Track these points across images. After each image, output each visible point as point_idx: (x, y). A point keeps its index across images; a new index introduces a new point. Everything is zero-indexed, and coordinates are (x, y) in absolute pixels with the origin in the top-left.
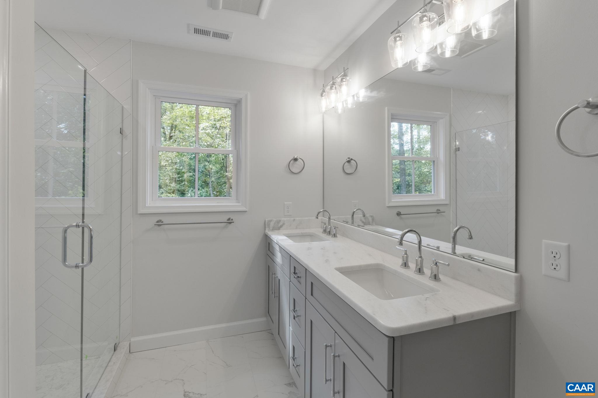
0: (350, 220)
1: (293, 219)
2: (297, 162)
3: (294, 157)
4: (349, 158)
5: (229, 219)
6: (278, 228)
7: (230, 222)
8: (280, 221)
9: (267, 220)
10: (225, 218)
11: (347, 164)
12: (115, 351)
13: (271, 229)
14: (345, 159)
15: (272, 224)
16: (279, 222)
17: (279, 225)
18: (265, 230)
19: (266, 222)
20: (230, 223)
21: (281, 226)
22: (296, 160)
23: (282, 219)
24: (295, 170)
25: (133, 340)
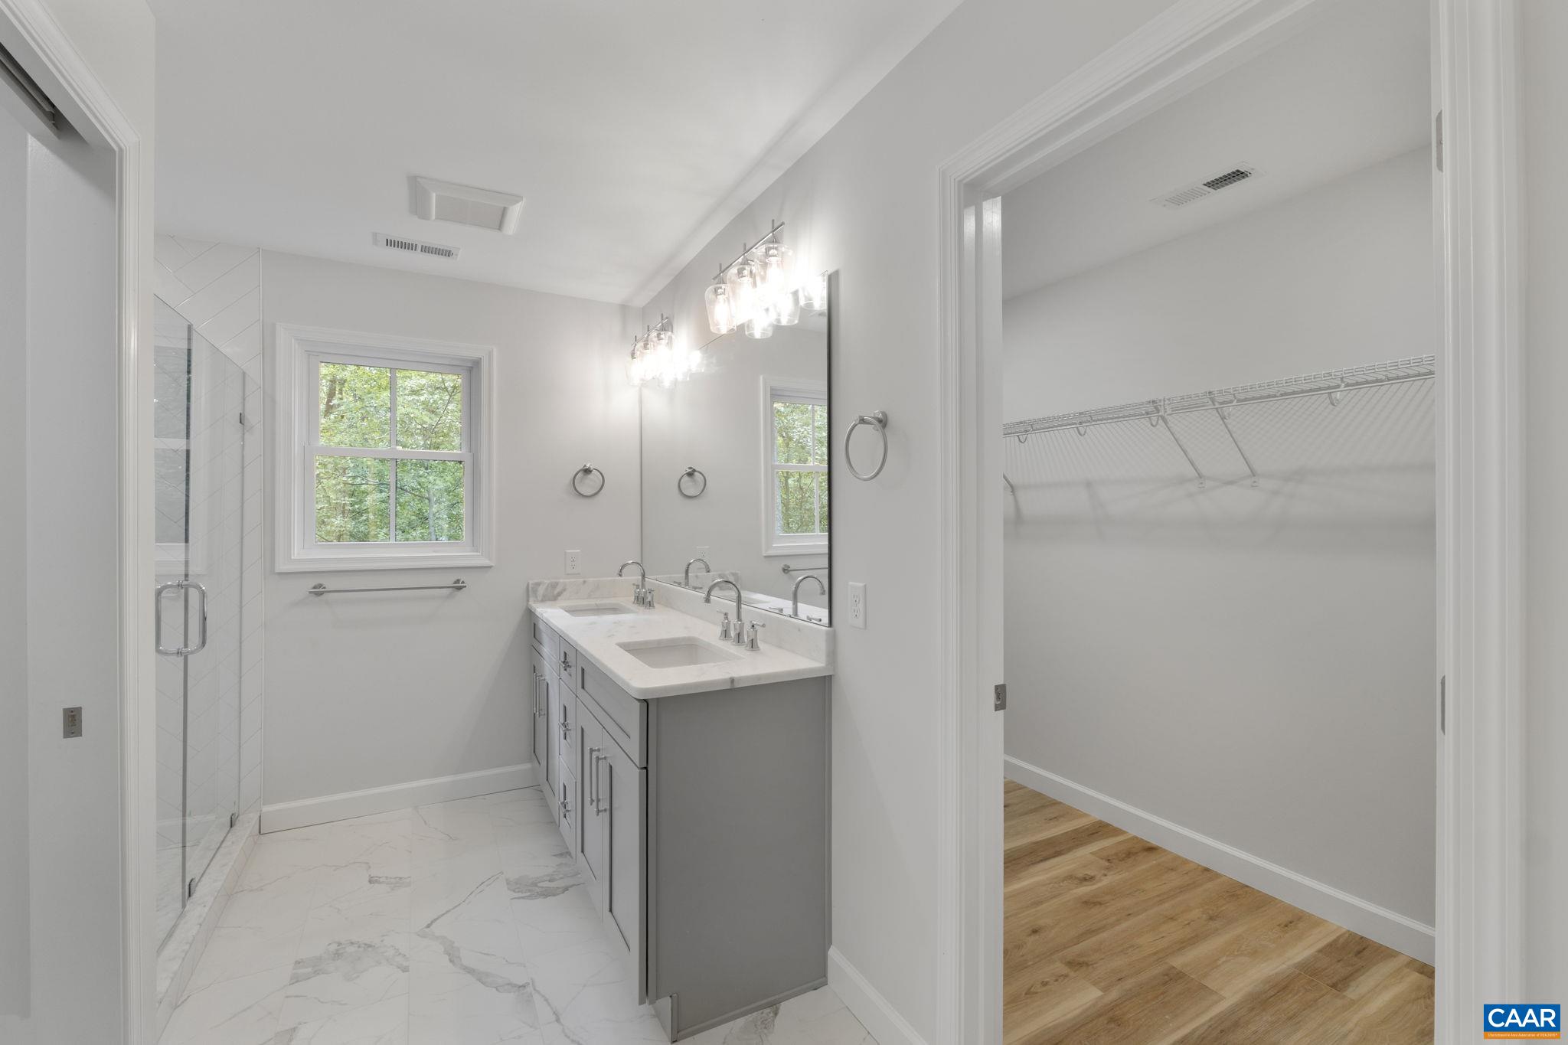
0: (683, 581)
1: (582, 580)
2: (590, 476)
3: (585, 466)
4: (690, 468)
5: (458, 581)
6: (553, 596)
7: (458, 586)
8: (557, 584)
9: (531, 582)
10: (449, 579)
11: (686, 478)
12: (231, 826)
13: (540, 599)
14: (686, 470)
15: (541, 590)
16: (554, 585)
17: (556, 592)
18: (528, 601)
19: (530, 586)
20: (459, 588)
21: (559, 594)
22: (587, 471)
23: (561, 581)
24: (585, 490)
25: (265, 809)
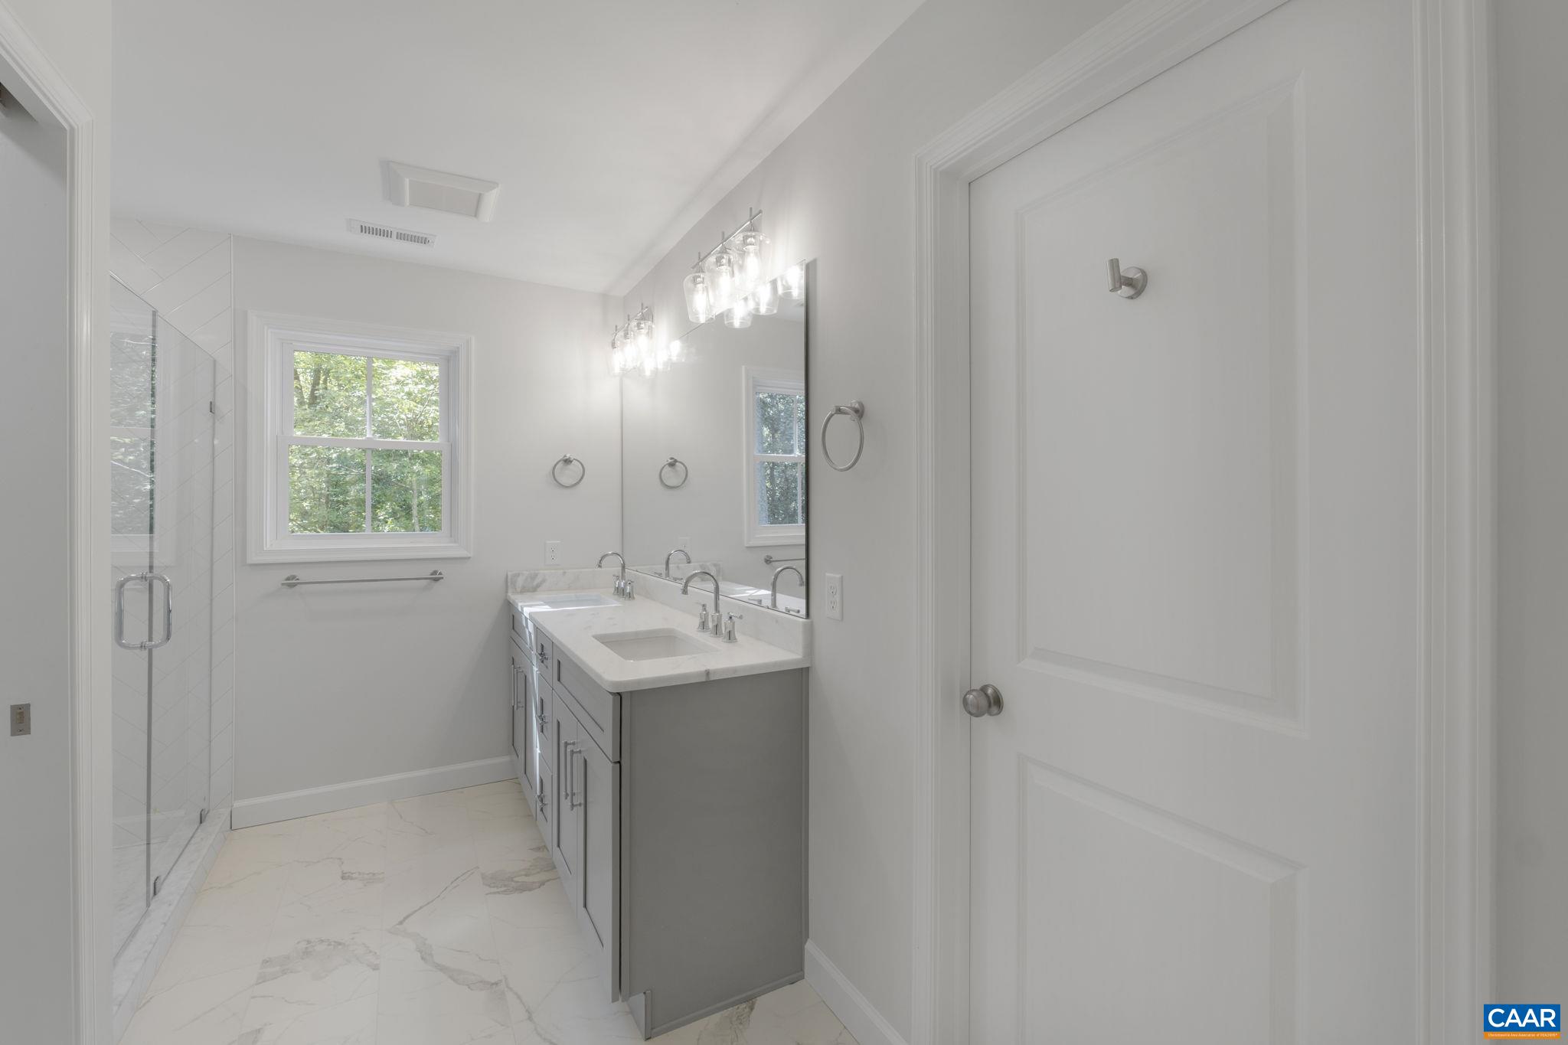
0: (664, 572)
1: (562, 571)
2: (571, 467)
3: (565, 456)
4: (672, 458)
5: (435, 573)
6: (532, 589)
7: (436, 578)
8: (536, 575)
9: (510, 574)
10: (426, 571)
11: (667, 469)
12: (201, 823)
13: (519, 590)
14: (667, 460)
15: (520, 582)
16: (534, 577)
17: (535, 583)
18: (507, 592)
19: (509, 577)
20: (436, 580)
21: (538, 586)
22: (567, 461)
23: (541, 571)
24: (565, 480)
25: (236, 804)
